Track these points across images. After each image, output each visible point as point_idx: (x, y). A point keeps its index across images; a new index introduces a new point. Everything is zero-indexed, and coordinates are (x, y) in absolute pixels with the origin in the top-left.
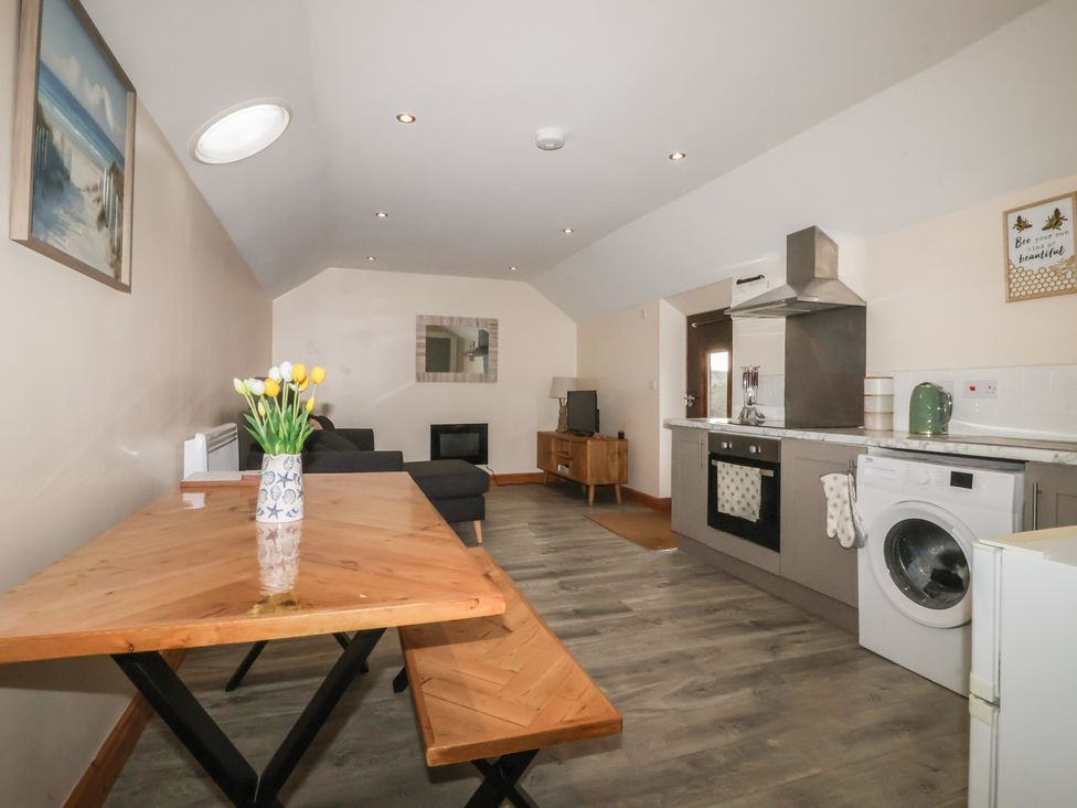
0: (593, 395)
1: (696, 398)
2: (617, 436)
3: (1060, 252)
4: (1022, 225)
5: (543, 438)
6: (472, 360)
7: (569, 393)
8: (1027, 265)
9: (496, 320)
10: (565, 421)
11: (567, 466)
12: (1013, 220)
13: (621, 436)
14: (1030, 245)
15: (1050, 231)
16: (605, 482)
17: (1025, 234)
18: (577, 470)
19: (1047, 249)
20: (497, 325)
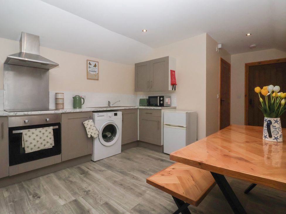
3: (96, 72)
4: (90, 64)
8: (91, 73)
12: (88, 63)
14: (92, 68)
15: (94, 67)
17: (90, 66)
19: (94, 71)
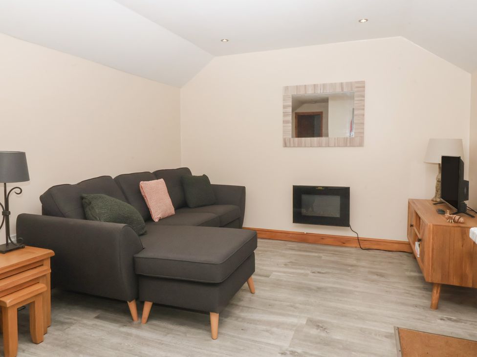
7: (442, 158)
9: (363, 82)
10: (440, 189)
20: (364, 87)
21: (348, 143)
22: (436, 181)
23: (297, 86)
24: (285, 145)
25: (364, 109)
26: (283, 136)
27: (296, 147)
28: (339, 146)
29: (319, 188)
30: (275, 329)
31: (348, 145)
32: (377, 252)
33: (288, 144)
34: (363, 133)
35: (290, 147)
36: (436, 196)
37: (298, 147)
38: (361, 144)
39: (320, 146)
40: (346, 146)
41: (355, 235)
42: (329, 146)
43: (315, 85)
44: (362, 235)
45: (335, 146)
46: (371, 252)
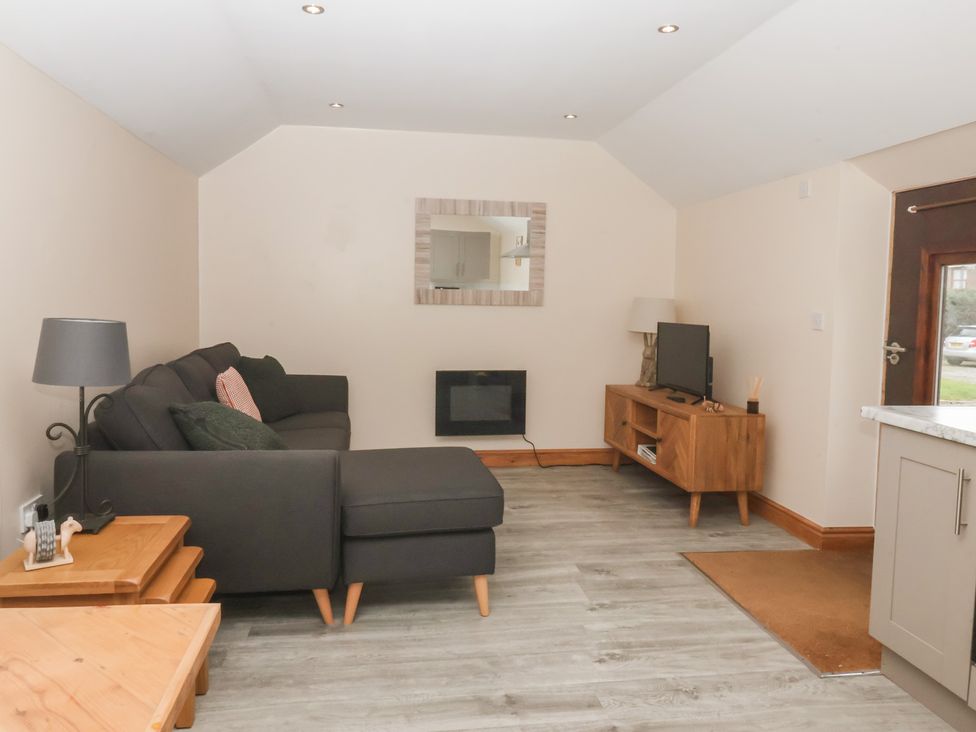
0: (704, 331)
1: (911, 348)
2: (745, 406)
5: (613, 395)
6: (518, 264)
7: (660, 325)
9: (544, 205)
10: (652, 368)
11: (654, 450)
13: (753, 407)
16: (719, 487)
18: (669, 461)
20: (544, 213)
21: (520, 299)
22: (642, 358)
23: (441, 200)
24: (419, 301)
25: (544, 247)
26: (416, 284)
27: (437, 304)
28: (506, 305)
29: (480, 374)
30: (550, 586)
31: (521, 302)
32: (563, 469)
33: (423, 300)
34: (542, 285)
35: (427, 303)
36: (642, 379)
37: (441, 303)
38: (539, 303)
39: (477, 304)
40: (517, 305)
41: (530, 447)
42: (491, 305)
43: (470, 202)
44: (540, 446)
45: (500, 305)
46: (556, 470)
